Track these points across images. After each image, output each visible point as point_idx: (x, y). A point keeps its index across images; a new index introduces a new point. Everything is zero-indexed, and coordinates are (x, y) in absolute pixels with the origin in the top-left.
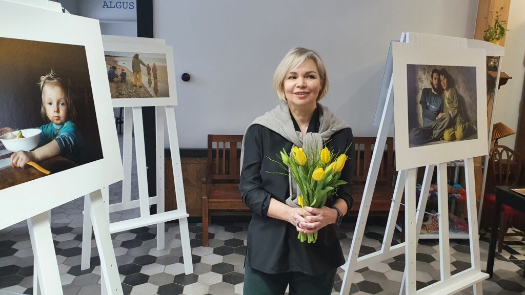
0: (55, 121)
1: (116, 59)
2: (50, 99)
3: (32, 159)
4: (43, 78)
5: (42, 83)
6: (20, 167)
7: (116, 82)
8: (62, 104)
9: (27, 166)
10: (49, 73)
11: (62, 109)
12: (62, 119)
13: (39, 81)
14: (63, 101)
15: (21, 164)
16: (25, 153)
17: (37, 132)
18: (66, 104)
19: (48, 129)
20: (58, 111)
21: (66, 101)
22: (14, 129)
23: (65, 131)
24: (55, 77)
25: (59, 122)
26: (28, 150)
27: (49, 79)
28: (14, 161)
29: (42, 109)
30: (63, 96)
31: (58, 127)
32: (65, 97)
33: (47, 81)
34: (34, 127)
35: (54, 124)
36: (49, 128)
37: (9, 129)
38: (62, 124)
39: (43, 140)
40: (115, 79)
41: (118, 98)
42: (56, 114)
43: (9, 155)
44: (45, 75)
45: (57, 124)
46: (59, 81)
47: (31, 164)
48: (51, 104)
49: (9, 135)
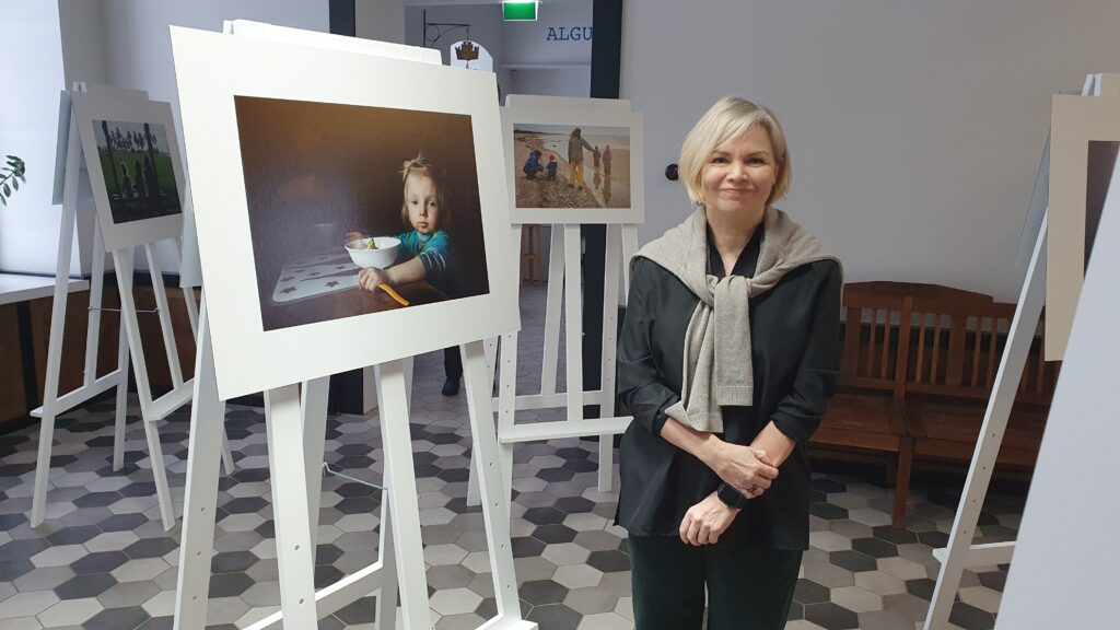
0: (421, 229)
1: (541, 137)
2: (415, 195)
3: (386, 280)
4: (407, 164)
5: (405, 172)
6: (368, 290)
7: (539, 180)
8: (433, 204)
9: (378, 290)
10: (415, 158)
11: (432, 212)
12: (431, 226)
13: (403, 169)
14: (433, 200)
15: (371, 286)
16: (377, 270)
17: (394, 242)
18: (436, 204)
19: (411, 240)
20: (425, 215)
21: (438, 199)
22: (365, 235)
23: (434, 245)
24: (424, 162)
25: (425, 231)
26: (381, 267)
27: (415, 165)
28: (362, 281)
29: (404, 209)
30: (434, 193)
31: (424, 238)
32: (437, 193)
33: (412, 168)
34: (391, 236)
35: (419, 235)
36: (412, 238)
37: (359, 235)
38: (430, 234)
39: (401, 256)
40: (539, 174)
41: (541, 207)
42: (422, 219)
43: (356, 272)
44: (409, 160)
45: (424, 234)
46: (429, 169)
47: (383, 287)
48: (415, 203)
49: (358, 243)
